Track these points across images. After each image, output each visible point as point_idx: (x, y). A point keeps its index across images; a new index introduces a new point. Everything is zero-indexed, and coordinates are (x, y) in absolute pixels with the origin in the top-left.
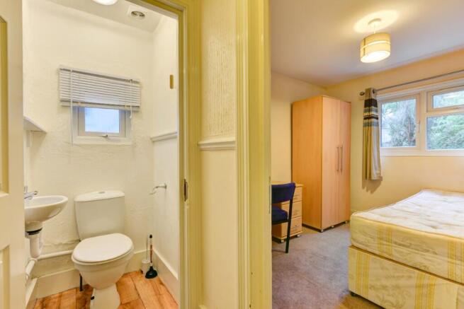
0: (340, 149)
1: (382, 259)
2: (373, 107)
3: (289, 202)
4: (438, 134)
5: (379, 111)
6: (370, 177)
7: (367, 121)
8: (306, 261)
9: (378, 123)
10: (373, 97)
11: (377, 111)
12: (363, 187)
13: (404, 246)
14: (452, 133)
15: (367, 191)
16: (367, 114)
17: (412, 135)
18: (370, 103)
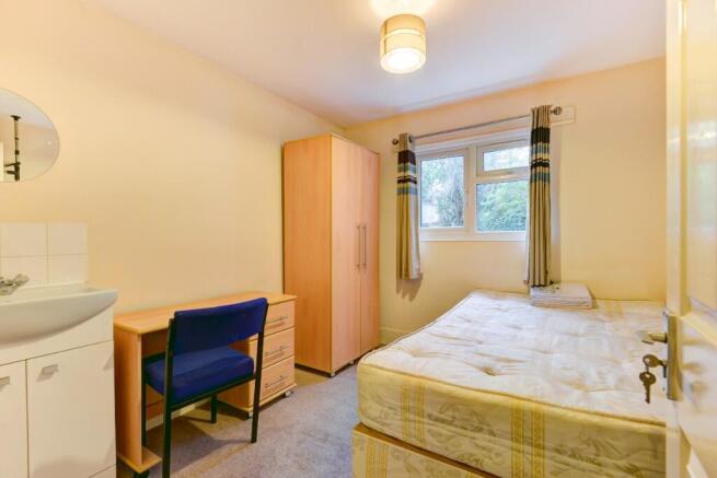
0: (362, 228)
1: (408, 451)
2: (409, 164)
3: (257, 336)
4: (487, 214)
5: (418, 171)
6: (407, 275)
7: (402, 185)
8: (287, 455)
9: (416, 190)
10: (410, 147)
11: (415, 172)
12: (398, 292)
13: (443, 421)
14: (500, 212)
15: (404, 296)
16: (402, 174)
17: (460, 213)
18: (406, 158)
